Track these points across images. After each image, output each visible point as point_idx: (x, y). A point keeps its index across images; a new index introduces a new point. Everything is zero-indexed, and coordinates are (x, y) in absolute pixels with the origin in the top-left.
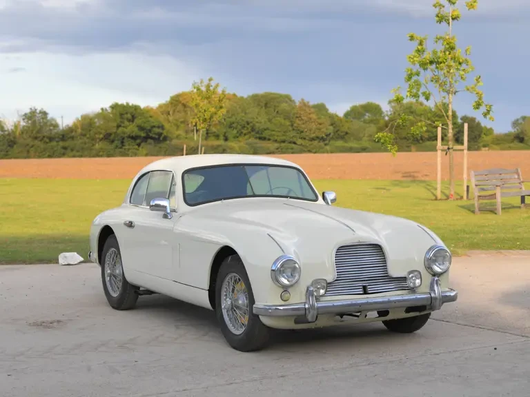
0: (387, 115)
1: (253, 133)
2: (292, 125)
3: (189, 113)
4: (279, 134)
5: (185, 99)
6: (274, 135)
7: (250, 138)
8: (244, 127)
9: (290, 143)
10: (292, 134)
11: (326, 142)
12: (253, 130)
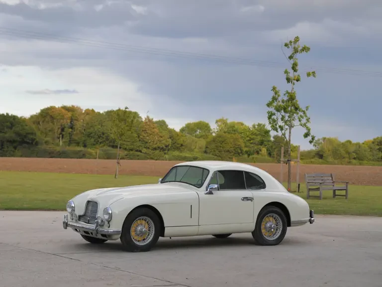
0: (214, 132)
1: (107, 142)
2: (139, 137)
3: (55, 124)
4: (128, 143)
5: (53, 112)
6: (124, 144)
7: (104, 145)
8: (99, 137)
9: (137, 151)
10: (139, 144)
11: (166, 152)
12: (107, 139)
